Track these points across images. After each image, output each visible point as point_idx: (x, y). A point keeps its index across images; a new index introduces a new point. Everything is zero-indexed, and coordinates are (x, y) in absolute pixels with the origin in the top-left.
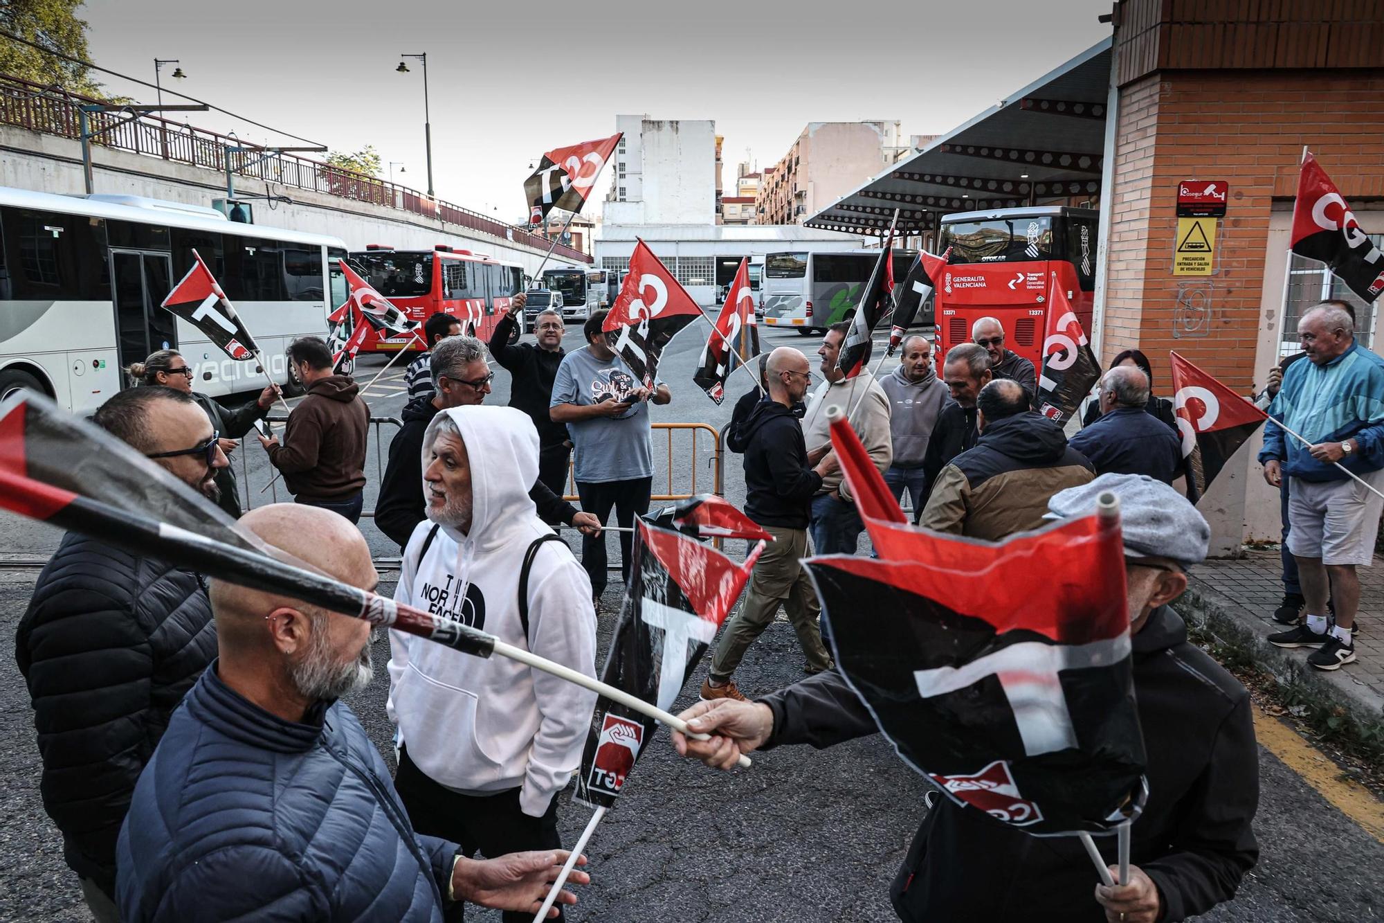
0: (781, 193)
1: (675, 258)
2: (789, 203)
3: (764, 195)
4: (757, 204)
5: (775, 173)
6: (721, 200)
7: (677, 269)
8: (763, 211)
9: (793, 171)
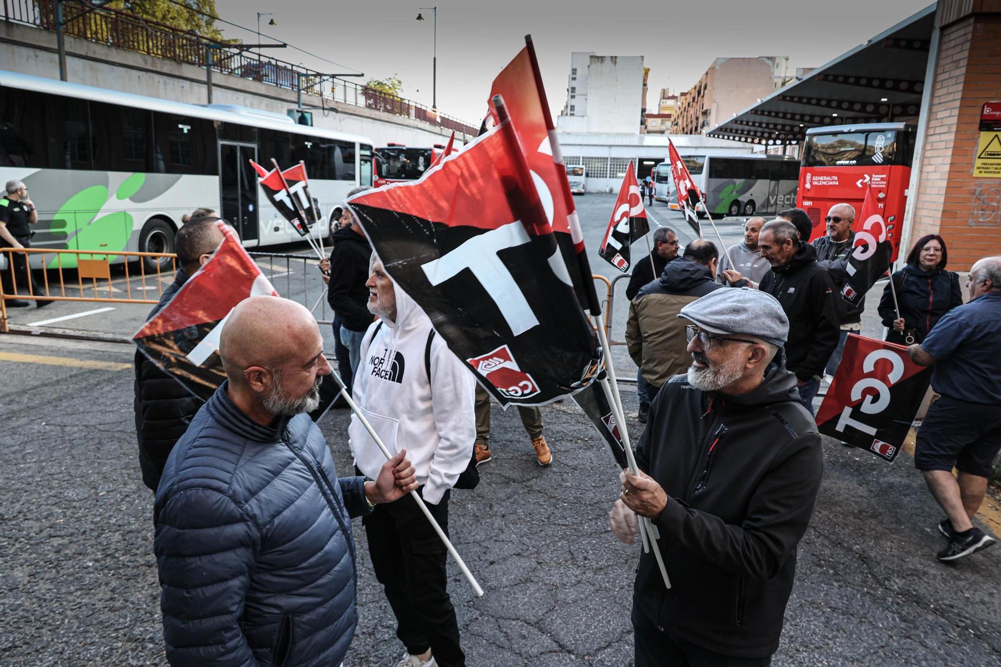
0: (692, 111)
1: (607, 158)
2: (697, 119)
3: (679, 112)
4: (672, 119)
5: (688, 96)
6: (645, 116)
7: (609, 166)
8: (677, 124)
9: (702, 94)
